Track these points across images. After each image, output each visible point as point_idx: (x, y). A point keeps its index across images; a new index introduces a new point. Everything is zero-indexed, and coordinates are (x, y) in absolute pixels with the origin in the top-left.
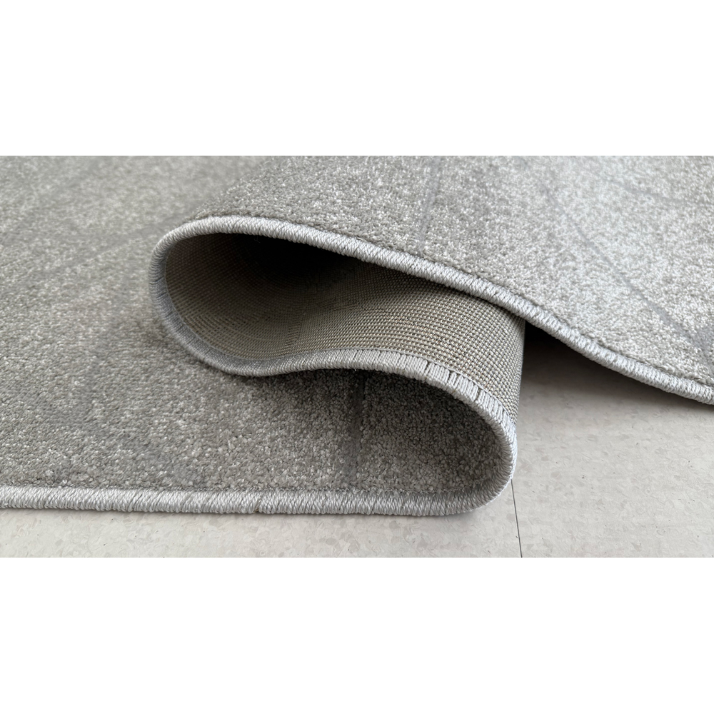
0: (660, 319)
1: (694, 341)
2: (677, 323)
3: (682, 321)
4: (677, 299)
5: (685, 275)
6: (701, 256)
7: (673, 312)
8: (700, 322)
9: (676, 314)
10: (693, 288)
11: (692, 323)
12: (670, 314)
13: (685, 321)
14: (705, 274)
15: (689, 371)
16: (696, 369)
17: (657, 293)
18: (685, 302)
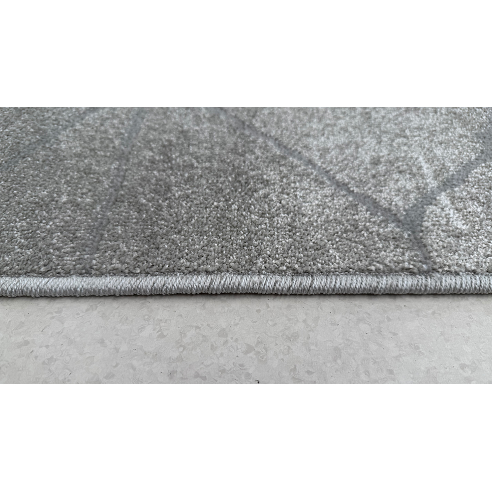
0: (367, 211)
1: (403, 225)
2: (385, 209)
3: (390, 204)
4: (385, 180)
5: (392, 150)
6: (408, 126)
7: (381, 197)
8: (409, 200)
9: (384, 198)
10: (400, 163)
11: (400, 203)
12: (377, 200)
13: (394, 203)
14: (412, 145)
15: (398, 263)
16: (406, 258)
17: (364, 180)
18: (393, 182)
